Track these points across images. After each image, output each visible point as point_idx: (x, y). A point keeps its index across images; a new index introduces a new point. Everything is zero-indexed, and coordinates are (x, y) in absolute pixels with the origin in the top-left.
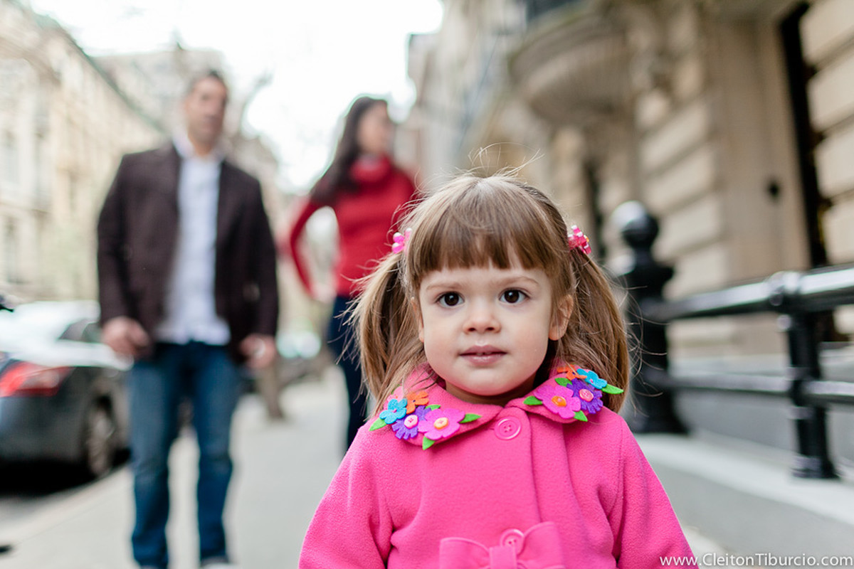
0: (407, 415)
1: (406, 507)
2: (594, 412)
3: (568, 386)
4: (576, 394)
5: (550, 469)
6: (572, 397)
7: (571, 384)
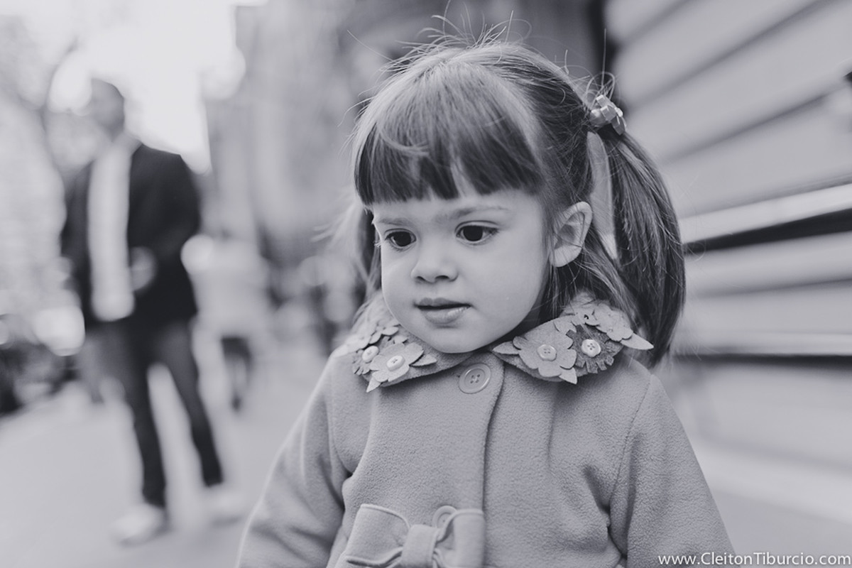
0: (369, 345)
1: (351, 453)
2: (596, 372)
3: (569, 334)
4: (576, 346)
5: (519, 437)
6: (569, 348)
7: (575, 331)
